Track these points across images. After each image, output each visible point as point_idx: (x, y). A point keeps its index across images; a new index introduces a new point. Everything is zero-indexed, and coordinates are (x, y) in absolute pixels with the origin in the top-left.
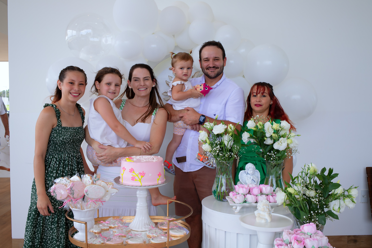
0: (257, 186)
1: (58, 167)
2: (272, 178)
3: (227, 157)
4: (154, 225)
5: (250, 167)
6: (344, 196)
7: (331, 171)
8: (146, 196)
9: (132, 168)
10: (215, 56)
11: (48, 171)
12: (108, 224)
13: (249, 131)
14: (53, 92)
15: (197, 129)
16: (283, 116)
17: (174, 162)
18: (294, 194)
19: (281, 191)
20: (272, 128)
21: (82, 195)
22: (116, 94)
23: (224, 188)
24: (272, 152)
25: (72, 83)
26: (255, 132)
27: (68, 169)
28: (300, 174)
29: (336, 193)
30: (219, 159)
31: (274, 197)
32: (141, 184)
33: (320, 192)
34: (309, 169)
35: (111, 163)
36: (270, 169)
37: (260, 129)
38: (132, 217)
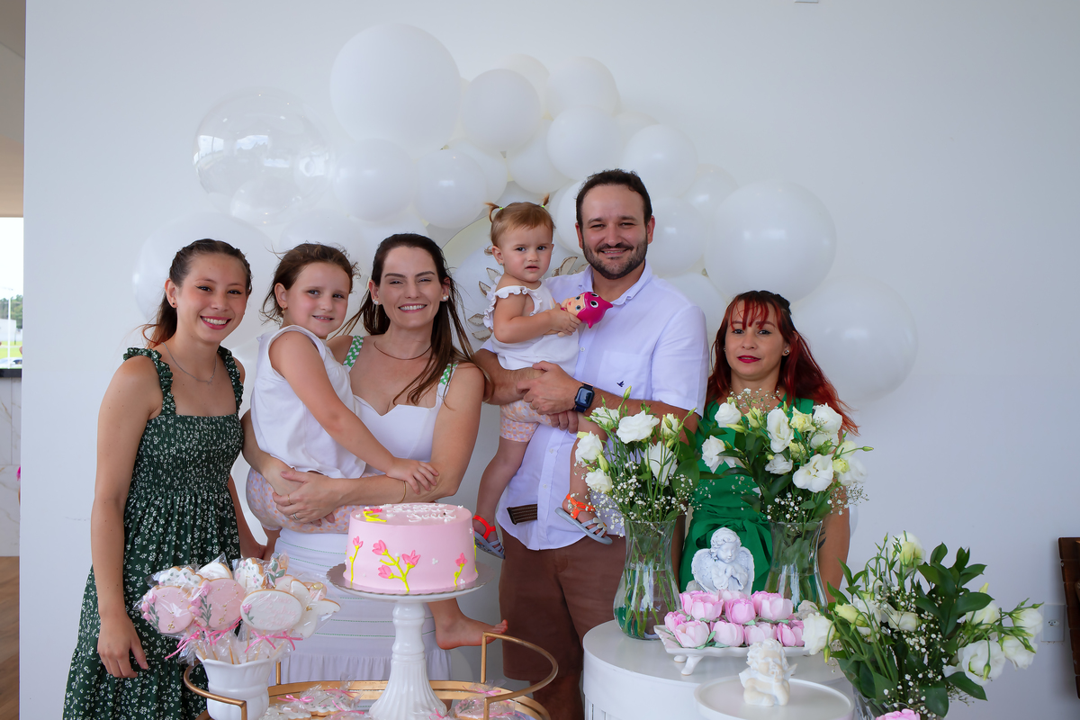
0: (746, 596)
1: (162, 534)
2: (789, 574)
3: (658, 511)
4: (443, 709)
5: (724, 538)
6: (1001, 630)
7: (963, 557)
8: (421, 621)
9: (380, 541)
10: (621, 214)
11: (133, 544)
12: (307, 703)
13: (721, 433)
14: (153, 313)
15: (571, 426)
16: (821, 390)
17: (502, 519)
18: (855, 623)
19: (818, 614)
20: (791, 427)
21: (233, 618)
22: (336, 322)
23: (648, 600)
24: (789, 496)
25: (207, 289)
26: (740, 438)
27: (193, 539)
28: (873, 564)
29: (976, 620)
30: (634, 516)
31: (795, 629)
32: (406, 589)
33: (930, 618)
34: (897, 549)
35: (317, 522)
36: (783, 545)
37: (754, 429)
38: (377, 685)
